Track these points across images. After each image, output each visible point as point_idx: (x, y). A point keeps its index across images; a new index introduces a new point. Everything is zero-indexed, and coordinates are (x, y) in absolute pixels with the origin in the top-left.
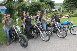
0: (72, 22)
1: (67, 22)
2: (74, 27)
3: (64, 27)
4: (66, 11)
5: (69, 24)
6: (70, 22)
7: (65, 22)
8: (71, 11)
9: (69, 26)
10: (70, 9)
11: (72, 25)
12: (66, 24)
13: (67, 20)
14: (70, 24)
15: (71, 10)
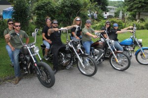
0: (141, 40)
1: (130, 40)
3: (125, 50)
4: (130, 16)
5: (134, 43)
6: (136, 40)
7: (128, 40)
9: (134, 49)
10: (138, 13)
11: (142, 46)
12: (130, 43)
13: (132, 37)
14: (137, 44)
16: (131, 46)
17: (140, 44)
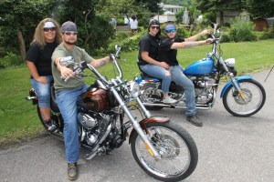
0: (231, 61)
1: (208, 61)
2: (240, 81)
3: (197, 86)
4: (206, 20)
5: (218, 70)
6: (222, 61)
7: (203, 62)
8: (222, 19)
9: (217, 82)
10: (218, 14)
11: (235, 74)
12: (208, 70)
13: (211, 54)
14: (224, 71)
15: (222, 16)
16: (212, 75)
17: (232, 69)
